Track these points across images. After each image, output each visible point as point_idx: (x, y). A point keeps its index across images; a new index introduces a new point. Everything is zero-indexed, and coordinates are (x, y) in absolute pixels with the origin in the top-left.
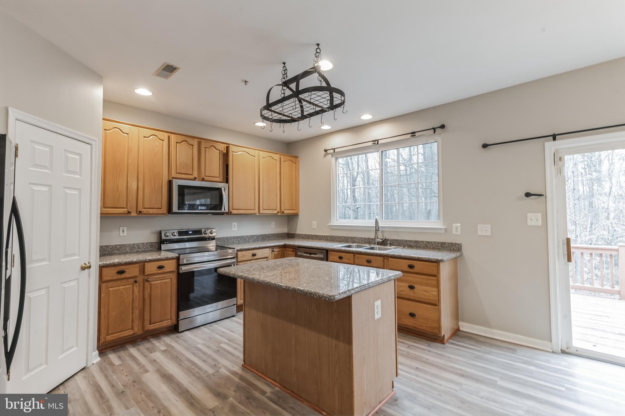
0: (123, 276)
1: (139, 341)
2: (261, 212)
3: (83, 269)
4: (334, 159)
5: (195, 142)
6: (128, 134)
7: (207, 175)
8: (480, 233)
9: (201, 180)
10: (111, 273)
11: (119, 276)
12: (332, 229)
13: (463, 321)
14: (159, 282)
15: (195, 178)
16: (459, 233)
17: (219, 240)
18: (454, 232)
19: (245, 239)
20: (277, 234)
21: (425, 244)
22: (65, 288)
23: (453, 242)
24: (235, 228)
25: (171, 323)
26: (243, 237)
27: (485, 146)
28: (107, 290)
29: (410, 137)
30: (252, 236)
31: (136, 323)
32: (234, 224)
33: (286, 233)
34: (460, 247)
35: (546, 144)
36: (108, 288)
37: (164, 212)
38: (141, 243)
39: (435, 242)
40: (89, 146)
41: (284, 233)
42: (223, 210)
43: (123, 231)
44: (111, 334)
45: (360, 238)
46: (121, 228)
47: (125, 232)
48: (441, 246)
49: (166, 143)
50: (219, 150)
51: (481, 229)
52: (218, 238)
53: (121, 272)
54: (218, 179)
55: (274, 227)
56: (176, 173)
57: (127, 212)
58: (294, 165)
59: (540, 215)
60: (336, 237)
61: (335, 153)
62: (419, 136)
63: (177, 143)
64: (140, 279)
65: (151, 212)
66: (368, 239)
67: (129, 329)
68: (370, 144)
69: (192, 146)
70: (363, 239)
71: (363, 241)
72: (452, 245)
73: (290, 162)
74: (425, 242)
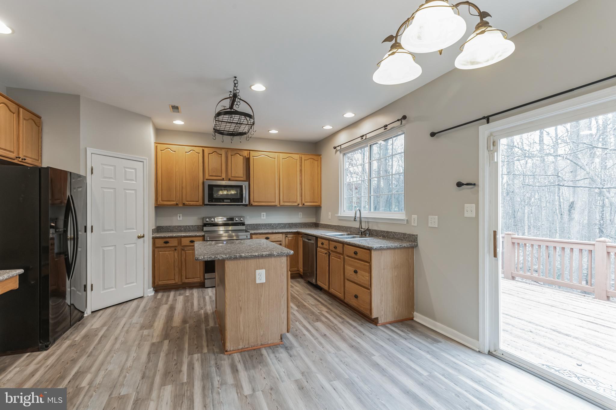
0: (168, 245)
1: (181, 289)
2: (281, 204)
3: (139, 237)
4: (342, 155)
5: (223, 152)
6: (175, 151)
7: (232, 176)
8: (430, 225)
9: (228, 180)
10: (160, 243)
11: (165, 245)
12: (340, 220)
13: (417, 312)
14: (191, 251)
15: (223, 179)
16: (416, 225)
17: (249, 226)
18: (413, 224)
19: (273, 226)
20: (304, 223)
21: (393, 235)
22: (126, 247)
23: (411, 233)
24: (263, 217)
25: (200, 280)
26: (271, 224)
27: (433, 134)
28: (158, 252)
29: (384, 130)
30: (279, 224)
31: (177, 277)
32: (262, 213)
33: (314, 223)
34: (416, 238)
35: (480, 127)
36: (159, 252)
37: (200, 204)
38: (191, 226)
39: (399, 233)
40: (142, 163)
41: (312, 223)
42: (244, 202)
43: (180, 217)
44: (161, 281)
46: (178, 215)
47: (181, 217)
48: (403, 237)
49: (201, 154)
50: (243, 156)
51: (431, 221)
52: (249, 224)
53: (166, 242)
54: (242, 179)
55: (301, 217)
56: (209, 176)
57: (176, 204)
58: (316, 162)
59: (474, 205)
61: (341, 150)
63: (209, 154)
64: (179, 248)
65: (191, 204)
67: (173, 280)
68: (359, 140)
69: (220, 155)
72: (410, 237)
73: (312, 160)
74: (393, 233)
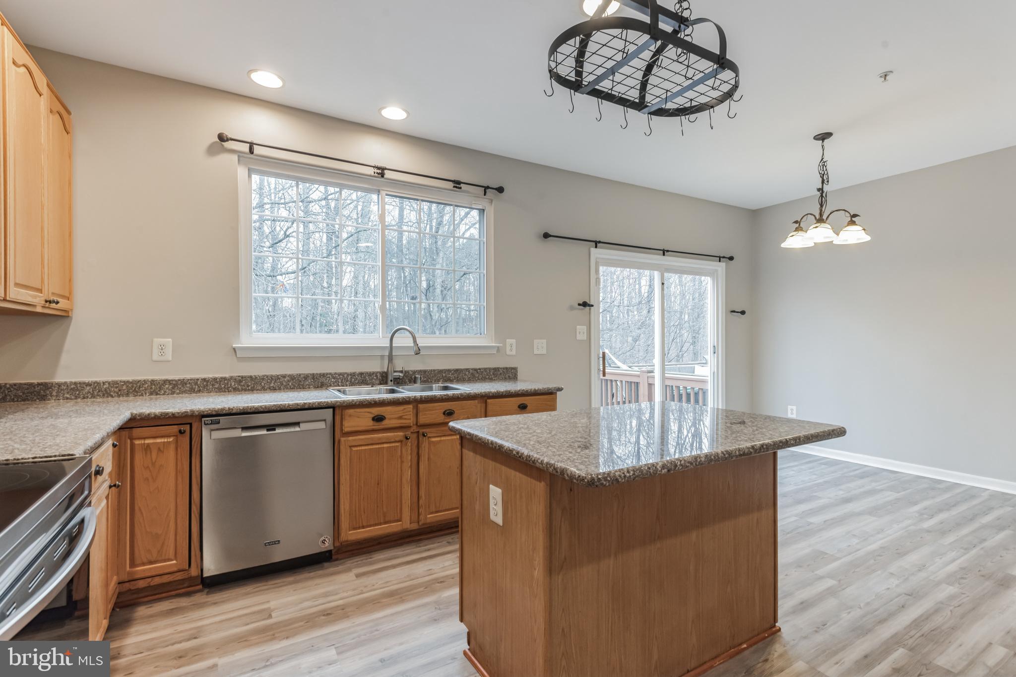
2: (10, 295)
4: (241, 170)
8: (536, 352)
16: (514, 353)
18: (508, 352)
21: (472, 374)
23: (508, 366)
27: (546, 236)
29: (452, 188)
34: (516, 372)
35: (591, 249)
39: (485, 369)
45: (340, 374)
48: (493, 374)
51: (538, 346)
58: (66, 138)
59: (585, 327)
60: (263, 379)
61: (250, 154)
62: (465, 192)
66: (361, 374)
70: (348, 375)
71: (347, 381)
72: (507, 371)
74: (471, 371)
